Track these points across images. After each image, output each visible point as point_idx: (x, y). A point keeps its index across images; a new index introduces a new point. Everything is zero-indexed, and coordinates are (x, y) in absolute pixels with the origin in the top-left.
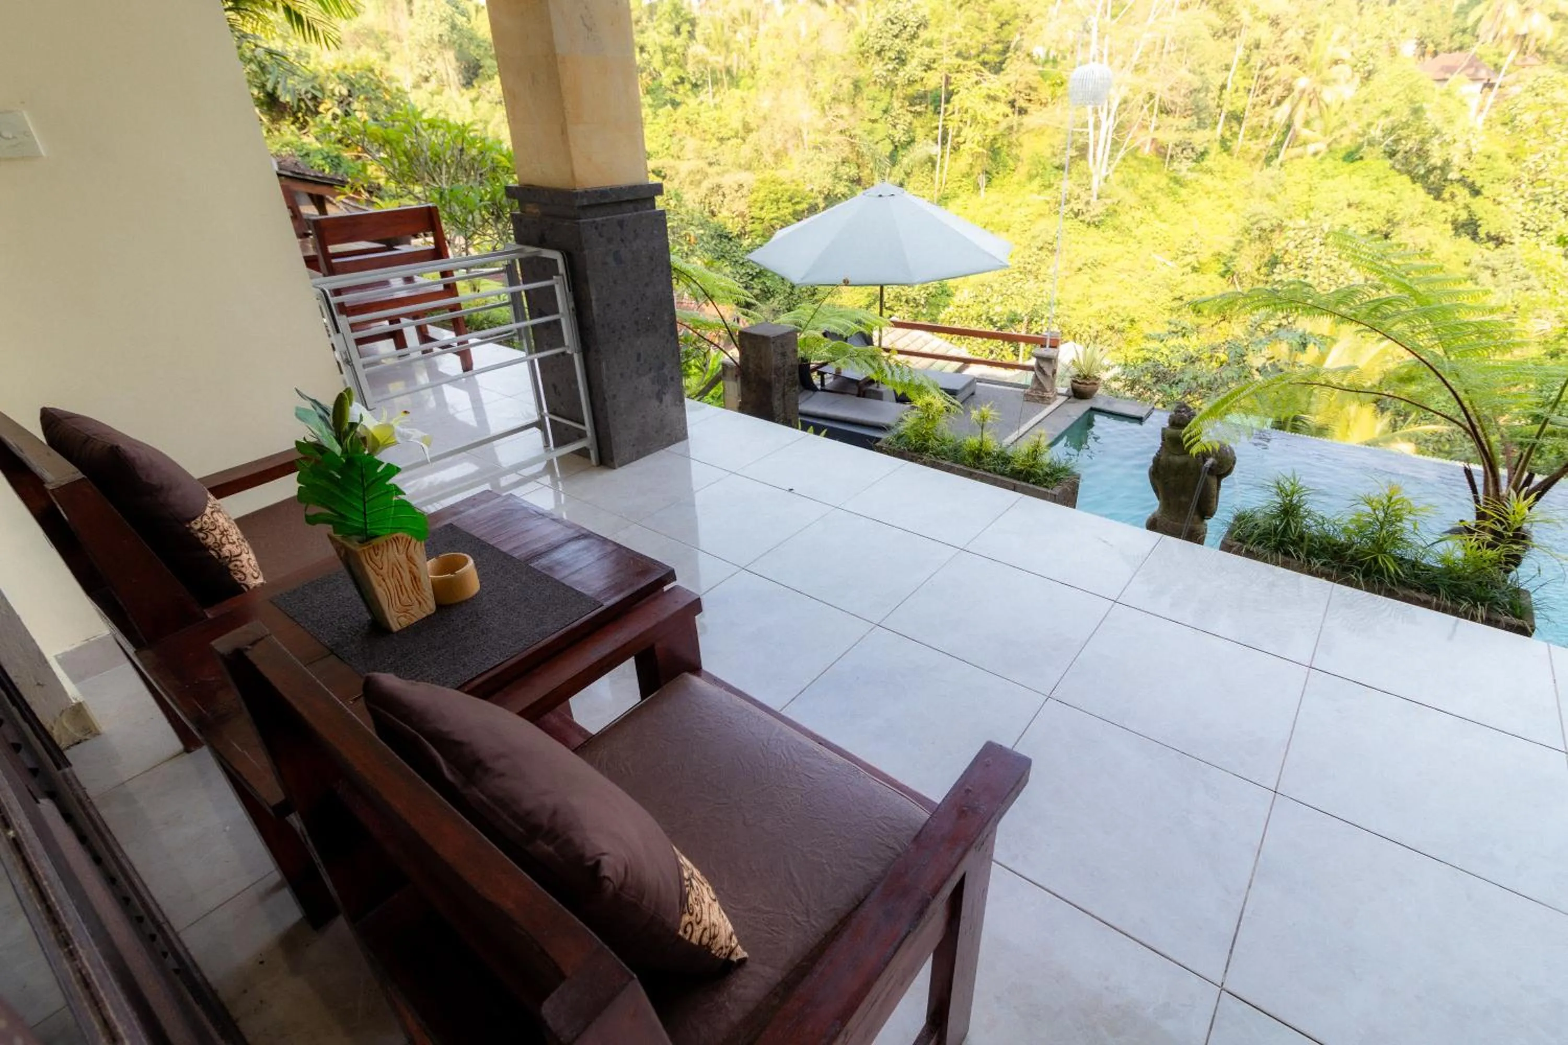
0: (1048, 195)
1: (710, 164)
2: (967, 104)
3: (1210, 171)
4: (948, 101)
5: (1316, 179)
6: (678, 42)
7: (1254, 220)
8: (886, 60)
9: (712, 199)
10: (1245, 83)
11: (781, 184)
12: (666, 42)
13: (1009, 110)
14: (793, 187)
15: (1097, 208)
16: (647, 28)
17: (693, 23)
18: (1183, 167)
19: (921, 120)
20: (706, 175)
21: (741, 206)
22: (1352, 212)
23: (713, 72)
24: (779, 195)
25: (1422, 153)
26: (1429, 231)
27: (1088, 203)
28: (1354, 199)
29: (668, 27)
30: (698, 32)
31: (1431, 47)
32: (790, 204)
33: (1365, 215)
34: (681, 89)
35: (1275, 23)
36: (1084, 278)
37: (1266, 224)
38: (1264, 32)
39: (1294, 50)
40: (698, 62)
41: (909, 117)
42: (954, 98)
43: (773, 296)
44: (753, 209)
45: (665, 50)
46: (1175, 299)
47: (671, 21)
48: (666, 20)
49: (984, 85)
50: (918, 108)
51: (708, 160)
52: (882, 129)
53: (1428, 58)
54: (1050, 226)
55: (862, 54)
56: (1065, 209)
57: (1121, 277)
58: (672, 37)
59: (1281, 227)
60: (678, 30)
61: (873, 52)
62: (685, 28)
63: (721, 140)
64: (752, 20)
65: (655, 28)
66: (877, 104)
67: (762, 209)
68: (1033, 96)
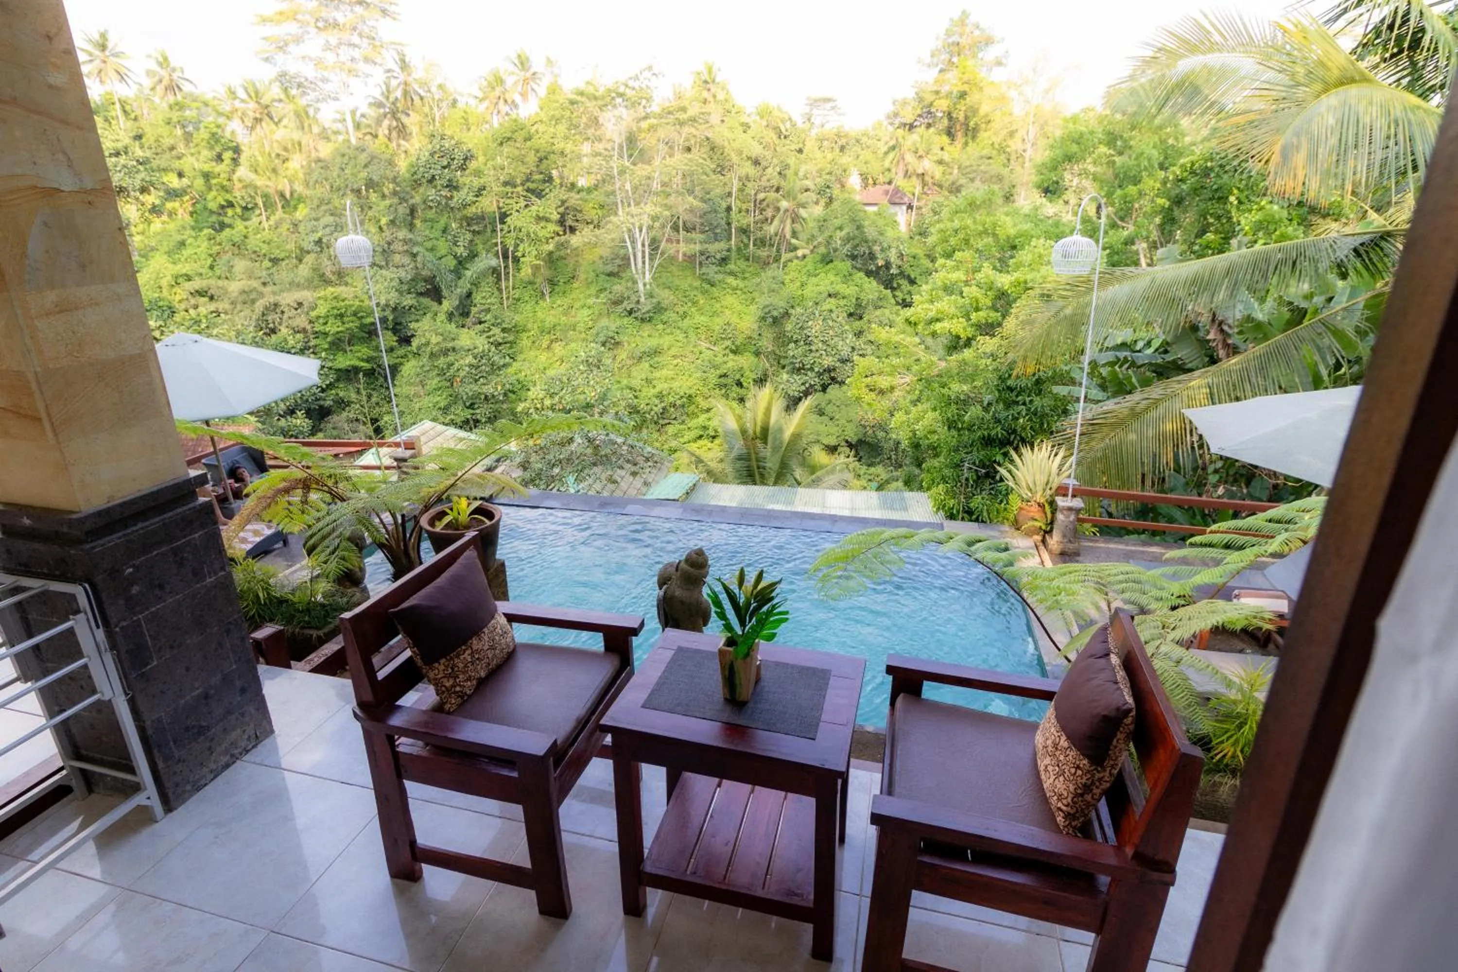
0: (603, 297)
1: (264, 284)
2: (519, 224)
3: (732, 273)
4: (502, 222)
5: (805, 278)
6: (220, 168)
7: (767, 310)
8: (439, 187)
9: (270, 318)
10: (744, 207)
11: (343, 300)
12: (206, 168)
13: (558, 229)
14: (357, 303)
15: (646, 306)
16: (183, 155)
17: (237, 150)
18: (711, 271)
19: (480, 237)
20: (261, 295)
21: (301, 321)
22: (832, 300)
23: (266, 196)
24: (343, 311)
25: (872, 257)
26: (887, 311)
27: (638, 302)
28: (832, 291)
29: (206, 153)
30: (243, 159)
31: (871, 181)
32: (354, 318)
33: (842, 302)
34: (230, 212)
35: (756, 163)
36: (645, 365)
37: (775, 313)
38: (749, 169)
39: (775, 182)
40: (245, 187)
41: (469, 236)
42: (508, 219)
43: (348, 405)
44: (316, 325)
45: (207, 176)
46: (721, 377)
47: (212, 148)
48: (204, 147)
49: (534, 208)
50: (476, 228)
51: (262, 280)
52: (443, 247)
53: (870, 187)
54: (609, 324)
55: (415, 181)
56: (620, 309)
57: (675, 362)
58: (214, 164)
59: (787, 314)
60: (219, 158)
61: (424, 181)
62: (228, 155)
63: (275, 261)
64: (303, 150)
65: (192, 155)
66: (435, 225)
67: (326, 323)
68: (579, 216)
